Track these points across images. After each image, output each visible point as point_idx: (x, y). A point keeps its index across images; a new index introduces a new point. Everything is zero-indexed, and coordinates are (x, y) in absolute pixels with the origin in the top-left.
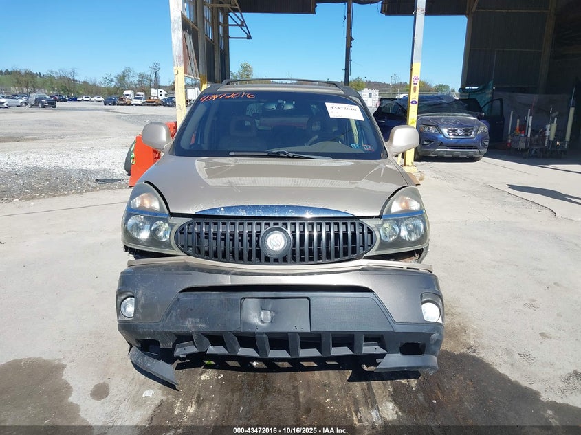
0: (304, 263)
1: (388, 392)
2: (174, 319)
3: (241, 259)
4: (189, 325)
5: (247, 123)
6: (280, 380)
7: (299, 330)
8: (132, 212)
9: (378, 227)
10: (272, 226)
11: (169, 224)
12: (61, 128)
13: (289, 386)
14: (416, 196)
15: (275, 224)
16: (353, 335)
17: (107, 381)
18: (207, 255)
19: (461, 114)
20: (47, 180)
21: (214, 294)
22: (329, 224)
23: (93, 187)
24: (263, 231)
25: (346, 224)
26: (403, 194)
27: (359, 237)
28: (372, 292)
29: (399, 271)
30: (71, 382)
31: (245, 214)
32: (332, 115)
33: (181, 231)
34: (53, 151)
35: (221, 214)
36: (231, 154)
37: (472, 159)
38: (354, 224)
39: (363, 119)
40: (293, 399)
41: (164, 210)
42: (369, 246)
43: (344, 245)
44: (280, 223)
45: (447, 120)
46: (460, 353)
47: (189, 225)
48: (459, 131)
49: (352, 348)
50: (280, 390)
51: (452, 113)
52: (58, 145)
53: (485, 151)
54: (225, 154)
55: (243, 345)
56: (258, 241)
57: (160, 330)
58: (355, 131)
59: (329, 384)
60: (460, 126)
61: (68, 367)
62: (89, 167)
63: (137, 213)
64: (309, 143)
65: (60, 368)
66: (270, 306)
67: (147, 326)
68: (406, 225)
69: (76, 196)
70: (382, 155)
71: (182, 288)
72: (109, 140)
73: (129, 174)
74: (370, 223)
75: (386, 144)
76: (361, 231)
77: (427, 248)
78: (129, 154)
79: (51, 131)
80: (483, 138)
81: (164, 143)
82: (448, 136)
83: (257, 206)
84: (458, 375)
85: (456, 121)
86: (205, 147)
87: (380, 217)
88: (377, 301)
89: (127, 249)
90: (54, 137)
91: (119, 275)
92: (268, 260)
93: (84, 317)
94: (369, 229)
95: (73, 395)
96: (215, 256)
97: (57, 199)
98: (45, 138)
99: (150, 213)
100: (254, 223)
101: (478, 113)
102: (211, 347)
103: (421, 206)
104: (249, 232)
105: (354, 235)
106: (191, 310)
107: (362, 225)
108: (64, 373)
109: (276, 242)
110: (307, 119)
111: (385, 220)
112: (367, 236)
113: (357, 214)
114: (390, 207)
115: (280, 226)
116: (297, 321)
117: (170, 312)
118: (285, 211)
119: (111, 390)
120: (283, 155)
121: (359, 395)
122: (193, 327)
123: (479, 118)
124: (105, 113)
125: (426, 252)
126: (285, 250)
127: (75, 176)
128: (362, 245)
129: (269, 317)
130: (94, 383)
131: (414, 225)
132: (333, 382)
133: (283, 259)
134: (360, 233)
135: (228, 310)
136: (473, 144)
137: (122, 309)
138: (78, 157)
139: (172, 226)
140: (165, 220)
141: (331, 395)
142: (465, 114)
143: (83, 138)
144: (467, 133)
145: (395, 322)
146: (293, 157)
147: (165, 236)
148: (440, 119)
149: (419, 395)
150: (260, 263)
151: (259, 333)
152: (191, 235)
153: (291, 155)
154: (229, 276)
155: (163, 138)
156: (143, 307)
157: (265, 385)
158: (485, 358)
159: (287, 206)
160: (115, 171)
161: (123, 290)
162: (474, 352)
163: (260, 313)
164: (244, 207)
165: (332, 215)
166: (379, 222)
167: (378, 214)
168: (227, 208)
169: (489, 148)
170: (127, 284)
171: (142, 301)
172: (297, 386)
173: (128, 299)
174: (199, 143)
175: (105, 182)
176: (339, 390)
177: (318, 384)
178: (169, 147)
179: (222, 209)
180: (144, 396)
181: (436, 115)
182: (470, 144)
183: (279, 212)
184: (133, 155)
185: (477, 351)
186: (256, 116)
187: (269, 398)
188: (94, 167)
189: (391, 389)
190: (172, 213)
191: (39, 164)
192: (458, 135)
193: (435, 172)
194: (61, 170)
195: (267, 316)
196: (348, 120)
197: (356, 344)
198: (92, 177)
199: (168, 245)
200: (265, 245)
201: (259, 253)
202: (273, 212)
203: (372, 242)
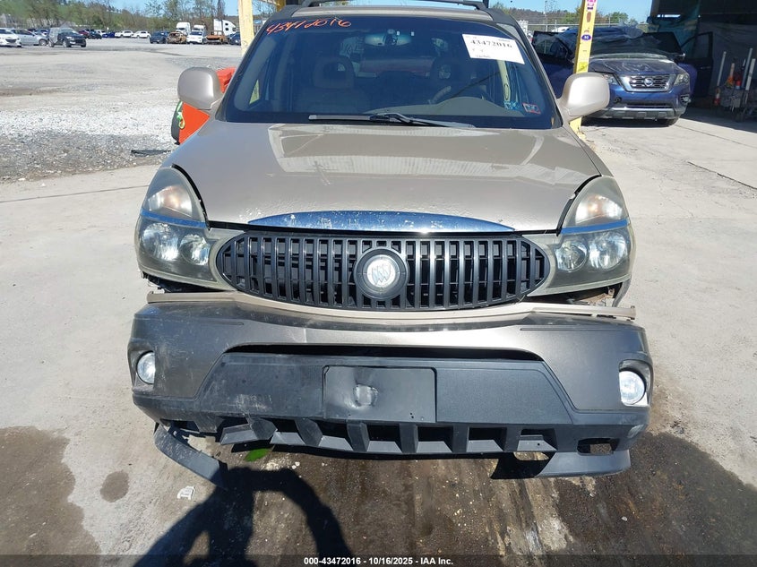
0: (427, 308)
1: (551, 499)
2: (217, 394)
3: (324, 300)
4: (241, 404)
5: (341, 68)
6: (386, 475)
7: (417, 420)
8: (150, 218)
9: (554, 248)
10: (375, 247)
11: (207, 240)
12: (90, 75)
13: (398, 485)
14: (615, 194)
15: (381, 243)
16: (506, 429)
17: (126, 469)
18: (268, 291)
19: (651, 55)
20: (65, 151)
21: (279, 359)
22: (471, 243)
23: (128, 161)
24: (360, 255)
25: (499, 243)
26: (592, 190)
27: (521, 266)
28: (541, 360)
29: (583, 321)
30: (75, 470)
31: (330, 226)
32: (473, 55)
33: (226, 251)
34: (76, 108)
35: (290, 226)
36: (311, 117)
37: (663, 122)
38: (513, 243)
39: (523, 63)
40: (404, 507)
41: (198, 215)
42: (537, 281)
43: (495, 279)
44: (389, 242)
45: (630, 64)
46: (661, 434)
47: (239, 242)
48: (647, 81)
49: (501, 443)
50: (384, 491)
51: (637, 54)
52: (85, 99)
53: (682, 110)
54: (302, 118)
55: (326, 433)
56: (351, 270)
57: (196, 409)
58: (505, 81)
59: (460, 483)
60: (649, 74)
61: (71, 443)
62: (123, 132)
63: (156, 219)
64: (435, 98)
65: (61, 443)
66: (371, 379)
67: (175, 403)
68: (597, 243)
69: (104, 174)
70: (553, 120)
71: (229, 346)
72: (154, 92)
73: (178, 143)
74: (541, 243)
75: (558, 102)
76: (524, 255)
77: (628, 282)
78: (176, 114)
79: (76, 80)
80: (682, 91)
81: (212, 100)
82: (629, 88)
83: (351, 212)
84: (659, 473)
85: (644, 66)
86: (276, 106)
87: (558, 231)
88: (549, 376)
89: (146, 275)
90: (79, 88)
91: (133, 318)
92: (367, 303)
93: (101, 362)
94: (538, 253)
95: (74, 492)
96: (282, 294)
97: (78, 178)
98: (68, 90)
99: (176, 220)
100: (346, 241)
101: (676, 54)
102: (277, 434)
103: (623, 210)
104: (336, 256)
105: (512, 262)
106: (244, 381)
107: (527, 246)
108: (65, 453)
109: (382, 273)
110: (431, 62)
111: (564, 237)
112: (535, 264)
113: (519, 228)
114: (574, 214)
115: (389, 247)
116: (414, 407)
117: (209, 383)
118: (397, 223)
119: (131, 484)
120: (395, 120)
121: (506, 504)
122: (248, 408)
123: (677, 61)
124: (151, 55)
125: (627, 288)
126: (396, 287)
127: (103, 145)
128: (524, 277)
129: (369, 396)
130: (108, 472)
131: (609, 243)
132: (466, 481)
133: (393, 301)
134: (523, 259)
135: (303, 385)
136: (666, 101)
137: (140, 371)
138: (110, 117)
139: (211, 242)
140: (201, 233)
141: (463, 503)
142: (657, 56)
143: (119, 89)
144: (659, 83)
145: (574, 409)
146: (411, 124)
147: (202, 257)
148: (620, 63)
149: (599, 505)
150: (355, 307)
151: (352, 422)
152: (242, 258)
153: (407, 120)
154: (305, 330)
155: (210, 91)
156: (168, 373)
157: (363, 483)
158: (700, 443)
159: (402, 213)
160: (159, 138)
161: (138, 345)
162: (682, 432)
163: (354, 389)
164: (328, 214)
165: (477, 230)
166: (555, 240)
167: (554, 227)
168: (301, 216)
169: (689, 106)
170: (144, 335)
171: (167, 364)
172: (411, 486)
173: (149, 355)
174: (267, 99)
175: (143, 154)
176: (476, 493)
177: (444, 483)
178: (217, 107)
179: (293, 217)
180: (179, 496)
181: (615, 57)
182: (662, 101)
183: (387, 223)
184: (180, 115)
185: (686, 431)
186: (356, 57)
187: (368, 506)
188: (129, 133)
189: (555, 495)
190: (210, 222)
191: (55, 127)
192: (646, 87)
193: (609, 141)
194: (84, 135)
195: (365, 393)
196: (495, 63)
197: (509, 440)
198: (127, 146)
199: (206, 273)
200: (363, 277)
201: (353, 291)
202: (376, 223)
203: (542, 274)
